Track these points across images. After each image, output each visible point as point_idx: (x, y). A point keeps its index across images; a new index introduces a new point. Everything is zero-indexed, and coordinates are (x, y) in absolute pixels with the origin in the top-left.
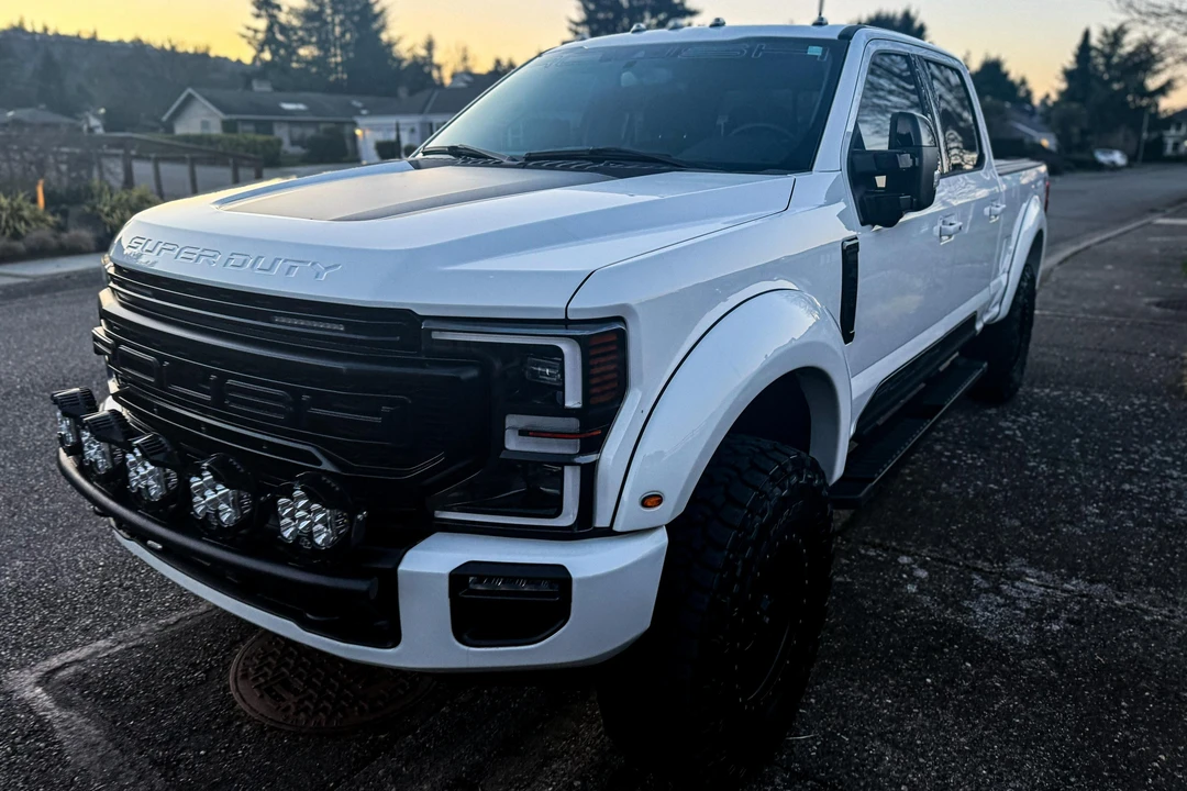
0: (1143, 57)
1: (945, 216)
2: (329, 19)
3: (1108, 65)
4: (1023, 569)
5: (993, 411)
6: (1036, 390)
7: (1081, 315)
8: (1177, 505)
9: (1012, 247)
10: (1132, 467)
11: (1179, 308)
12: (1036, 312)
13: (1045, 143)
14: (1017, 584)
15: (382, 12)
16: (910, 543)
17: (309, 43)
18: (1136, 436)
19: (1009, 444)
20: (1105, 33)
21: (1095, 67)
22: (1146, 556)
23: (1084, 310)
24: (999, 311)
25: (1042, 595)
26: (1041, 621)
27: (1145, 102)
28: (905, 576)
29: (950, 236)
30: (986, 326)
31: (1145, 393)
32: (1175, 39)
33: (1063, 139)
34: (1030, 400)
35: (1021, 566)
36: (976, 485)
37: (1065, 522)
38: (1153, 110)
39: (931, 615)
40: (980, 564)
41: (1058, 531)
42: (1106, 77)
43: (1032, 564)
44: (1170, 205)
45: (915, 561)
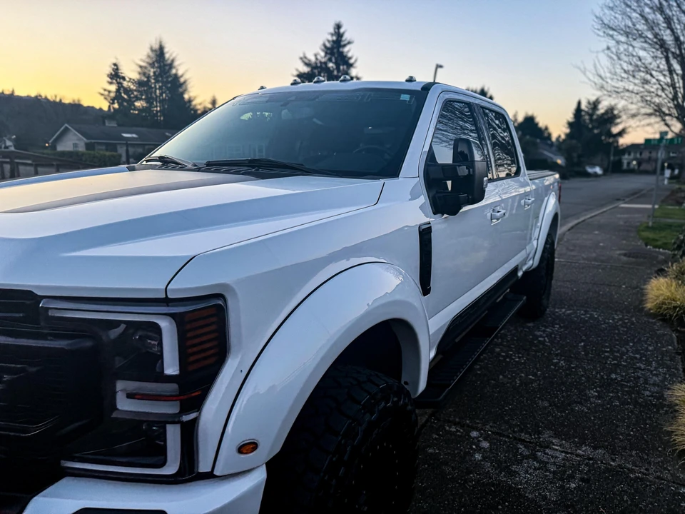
0: (609, 115)
1: (493, 207)
2: (153, 86)
3: (591, 120)
4: (551, 439)
5: (531, 325)
6: (557, 310)
7: (582, 262)
8: (645, 389)
9: (539, 224)
10: (616, 362)
11: (637, 257)
12: (556, 260)
13: (559, 161)
14: (547, 451)
15: (185, 82)
16: (478, 421)
17: (141, 99)
18: (617, 340)
19: (541, 346)
20: (589, 103)
21: (584, 120)
22: (628, 427)
23: (584, 259)
24: (533, 263)
25: (563, 459)
26: (562, 480)
27: (611, 140)
28: (474, 447)
29: (498, 219)
30: (525, 273)
31: (622, 312)
32: (626, 106)
33: (568, 159)
34: (553, 316)
35: (550, 437)
36: (521, 376)
37: (576, 402)
38: (615, 144)
39: (491, 478)
40: (523, 436)
41: (572, 410)
42: (590, 126)
43: (557, 435)
44: (628, 197)
45: (481, 434)
